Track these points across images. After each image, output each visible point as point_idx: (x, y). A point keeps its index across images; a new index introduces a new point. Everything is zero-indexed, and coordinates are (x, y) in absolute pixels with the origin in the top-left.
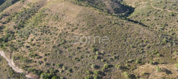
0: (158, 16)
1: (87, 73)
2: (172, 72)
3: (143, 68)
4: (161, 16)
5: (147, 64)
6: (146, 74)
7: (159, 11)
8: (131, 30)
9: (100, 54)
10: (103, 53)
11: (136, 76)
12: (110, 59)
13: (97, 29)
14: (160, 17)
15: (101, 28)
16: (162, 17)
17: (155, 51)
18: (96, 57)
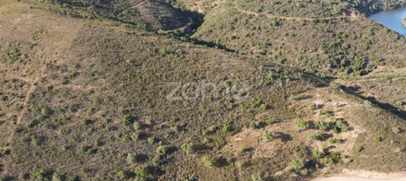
0: (252, 27)
1: (118, 177)
2: (292, 136)
3: (239, 139)
4: (257, 27)
5: (245, 131)
6: (245, 150)
7: (251, 18)
8: (204, 63)
9: (143, 126)
10: (150, 123)
11: (229, 159)
12: (168, 135)
13: (127, 70)
14: (255, 28)
15: (136, 65)
16: (259, 29)
17: (256, 100)
18: (135, 136)
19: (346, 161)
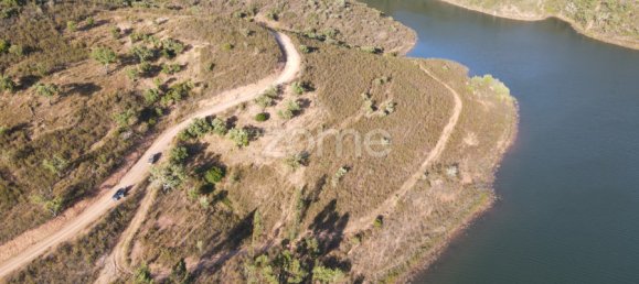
19: (198, 90)
